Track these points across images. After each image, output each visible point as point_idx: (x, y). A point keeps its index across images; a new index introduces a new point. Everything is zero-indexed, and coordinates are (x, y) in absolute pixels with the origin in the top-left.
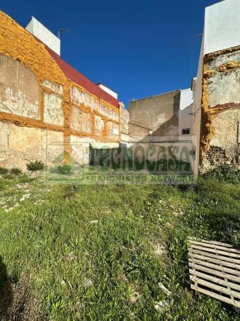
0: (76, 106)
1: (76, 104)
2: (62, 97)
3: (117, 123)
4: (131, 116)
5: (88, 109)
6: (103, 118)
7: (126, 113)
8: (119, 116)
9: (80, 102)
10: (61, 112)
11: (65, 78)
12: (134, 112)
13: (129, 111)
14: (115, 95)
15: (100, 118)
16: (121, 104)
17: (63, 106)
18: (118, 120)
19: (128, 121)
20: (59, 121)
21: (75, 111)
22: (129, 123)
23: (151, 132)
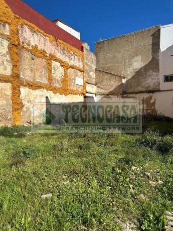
0: (27, 50)
1: (26, 46)
2: (8, 39)
3: (81, 71)
4: (98, 62)
5: (43, 53)
6: (63, 64)
7: (92, 57)
8: (83, 61)
9: (33, 44)
10: (8, 58)
11: (12, 15)
12: (101, 56)
13: (96, 55)
14: (76, 35)
15: (58, 64)
16: (86, 46)
17: (10, 49)
18: (81, 67)
19: (94, 67)
20: (5, 69)
21: (26, 56)
22: (96, 70)
23: (124, 81)
